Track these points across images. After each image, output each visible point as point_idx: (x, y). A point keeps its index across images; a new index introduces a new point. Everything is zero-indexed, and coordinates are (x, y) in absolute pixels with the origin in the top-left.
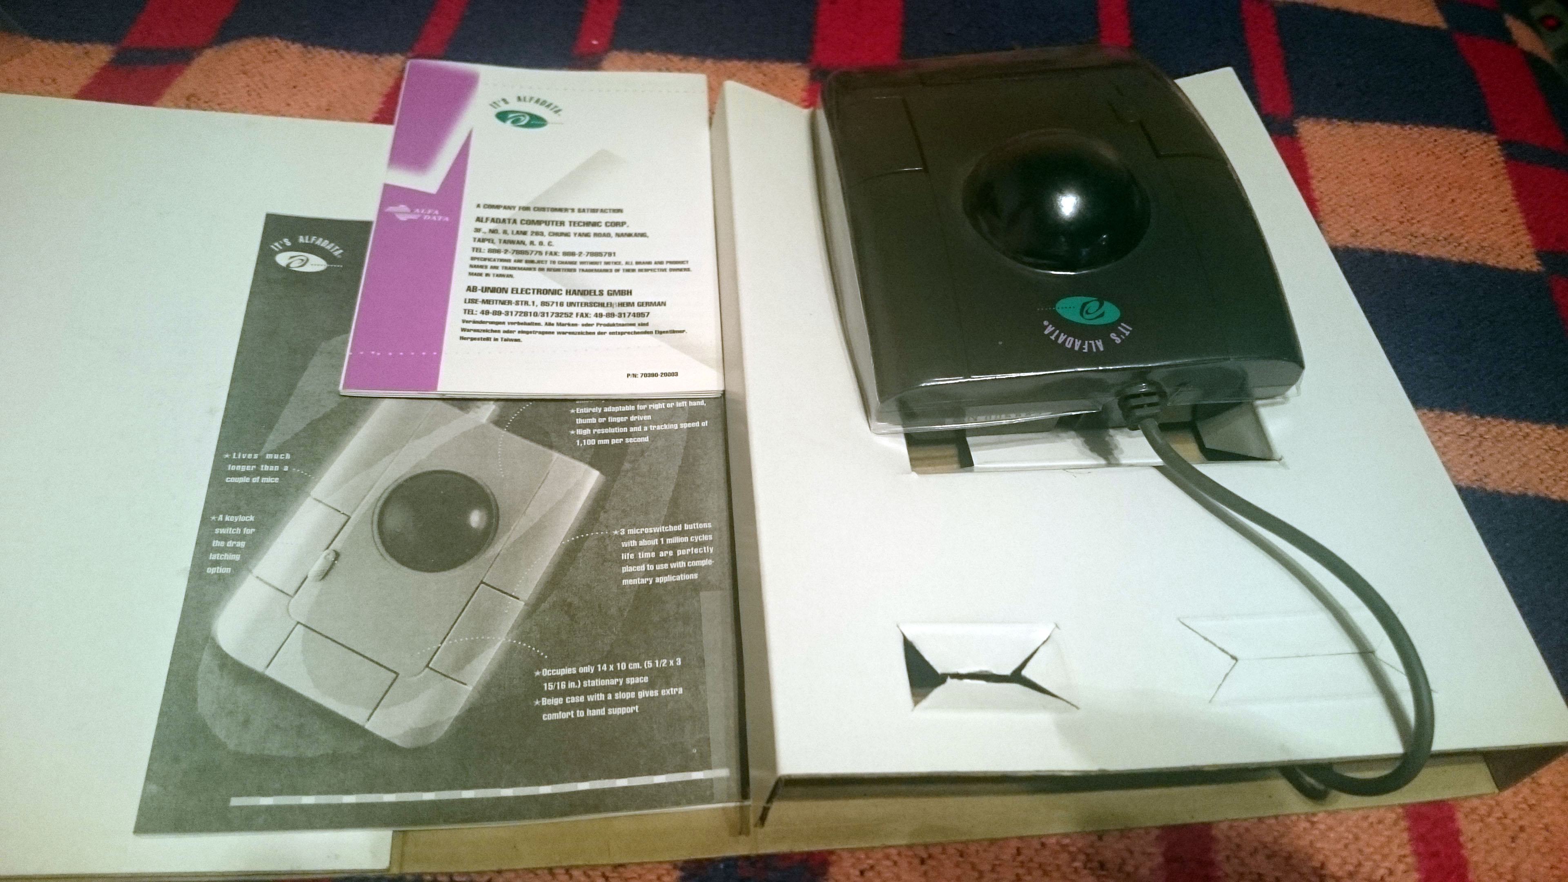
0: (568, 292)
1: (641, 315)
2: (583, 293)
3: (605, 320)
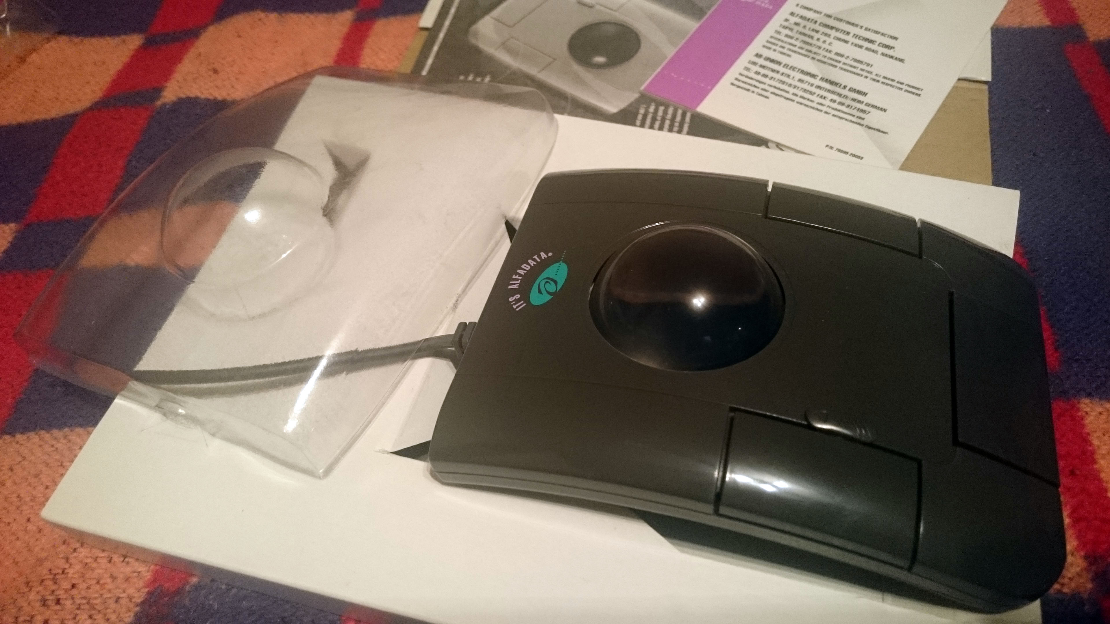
0: (822, 79)
1: (863, 111)
2: (832, 83)
3: (835, 105)
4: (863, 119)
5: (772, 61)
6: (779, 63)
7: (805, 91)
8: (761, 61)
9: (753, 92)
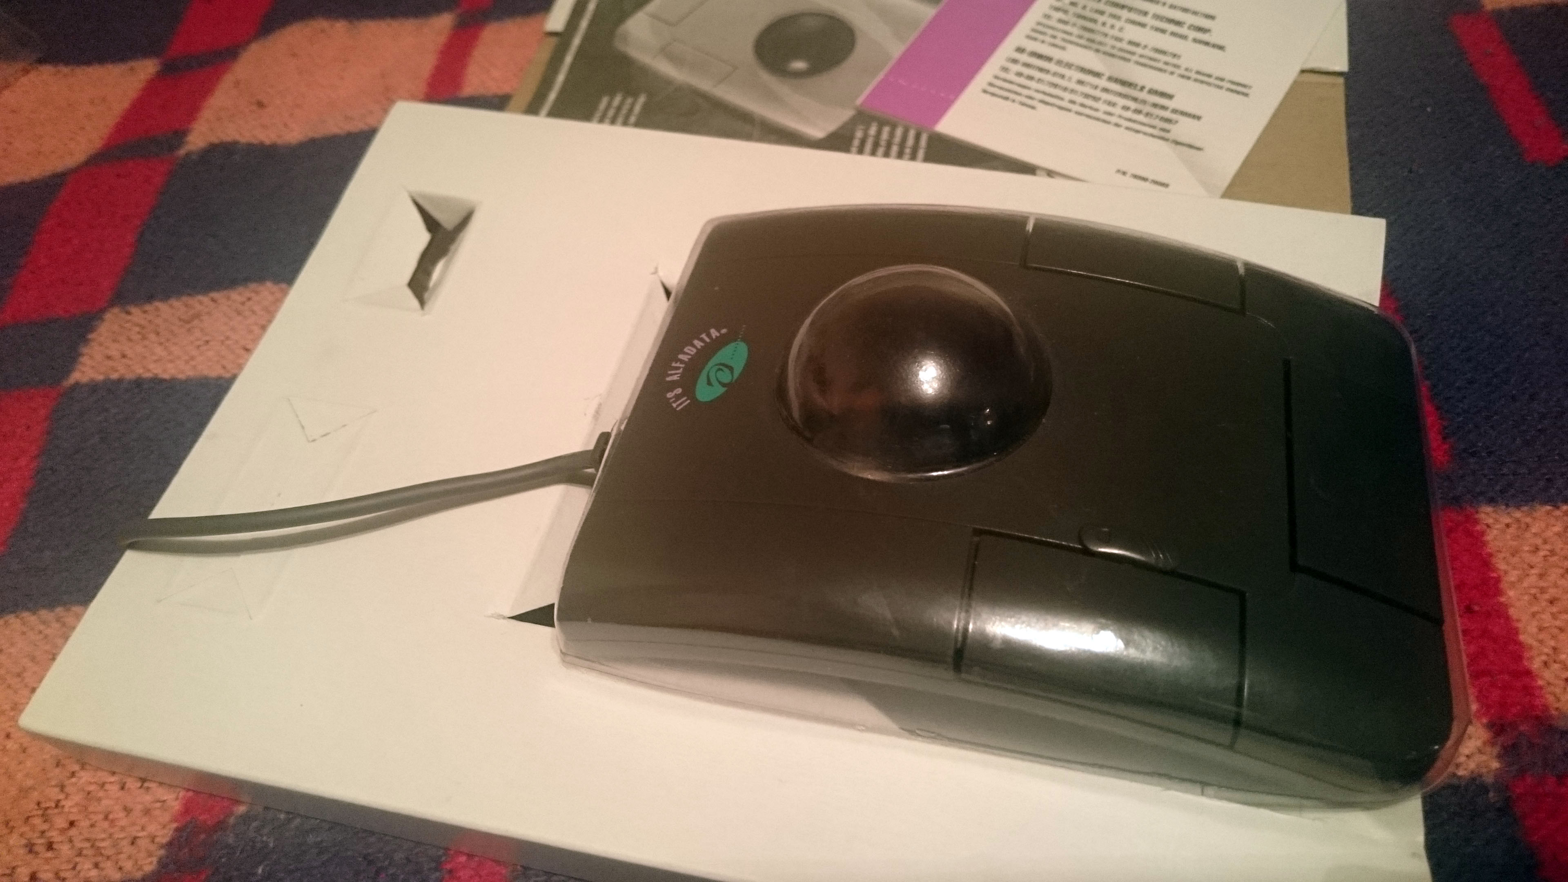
0: (1110, 79)
1: (1168, 121)
2: (1123, 83)
3: (1129, 114)
4: (1168, 131)
5: (1040, 56)
6: (1049, 59)
7: (1087, 96)
8: (1024, 58)
9: (1014, 101)
